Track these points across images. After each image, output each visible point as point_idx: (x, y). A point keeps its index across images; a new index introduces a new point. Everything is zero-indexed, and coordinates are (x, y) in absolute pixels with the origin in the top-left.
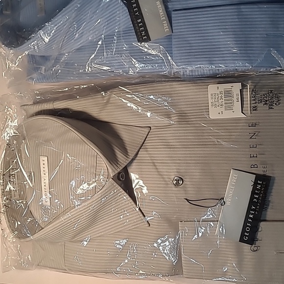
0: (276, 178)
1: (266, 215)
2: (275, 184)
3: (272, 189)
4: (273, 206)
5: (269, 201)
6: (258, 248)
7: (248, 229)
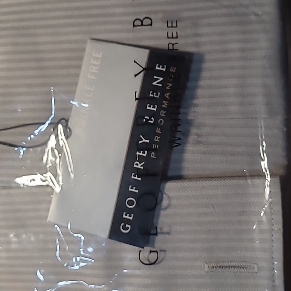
0: (207, 57)
1: (180, 160)
2: (204, 74)
3: (196, 87)
4: (199, 136)
5: (189, 123)
6: (161, 255)
7: (131, 203)
